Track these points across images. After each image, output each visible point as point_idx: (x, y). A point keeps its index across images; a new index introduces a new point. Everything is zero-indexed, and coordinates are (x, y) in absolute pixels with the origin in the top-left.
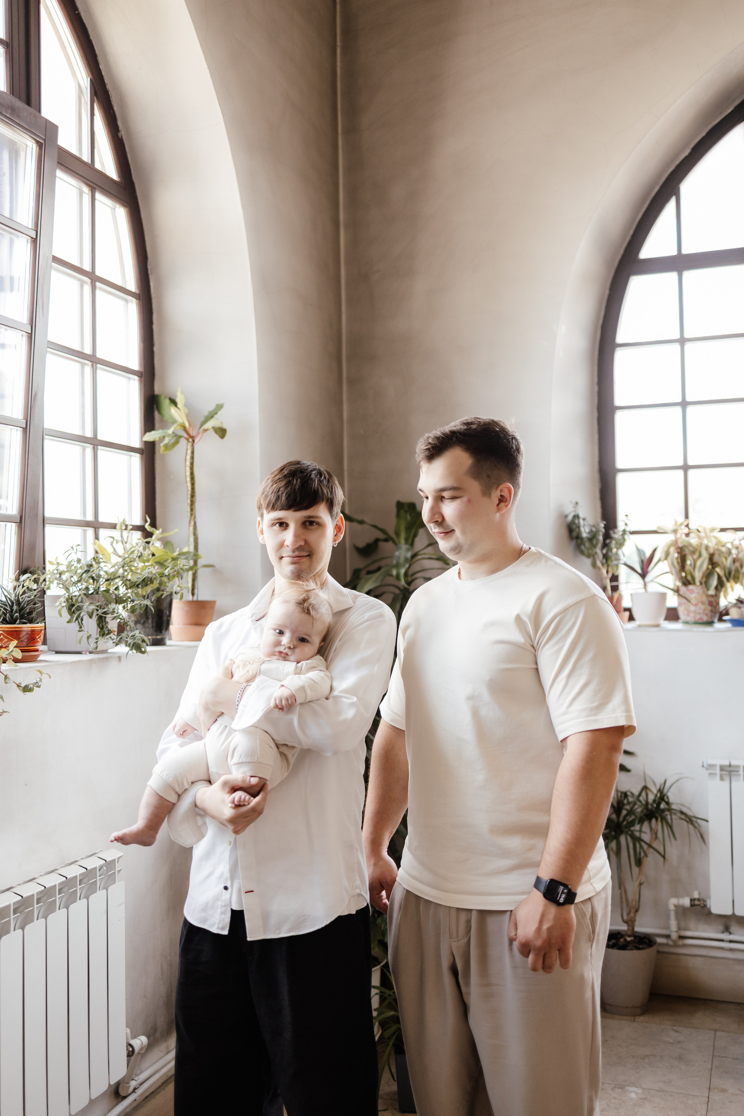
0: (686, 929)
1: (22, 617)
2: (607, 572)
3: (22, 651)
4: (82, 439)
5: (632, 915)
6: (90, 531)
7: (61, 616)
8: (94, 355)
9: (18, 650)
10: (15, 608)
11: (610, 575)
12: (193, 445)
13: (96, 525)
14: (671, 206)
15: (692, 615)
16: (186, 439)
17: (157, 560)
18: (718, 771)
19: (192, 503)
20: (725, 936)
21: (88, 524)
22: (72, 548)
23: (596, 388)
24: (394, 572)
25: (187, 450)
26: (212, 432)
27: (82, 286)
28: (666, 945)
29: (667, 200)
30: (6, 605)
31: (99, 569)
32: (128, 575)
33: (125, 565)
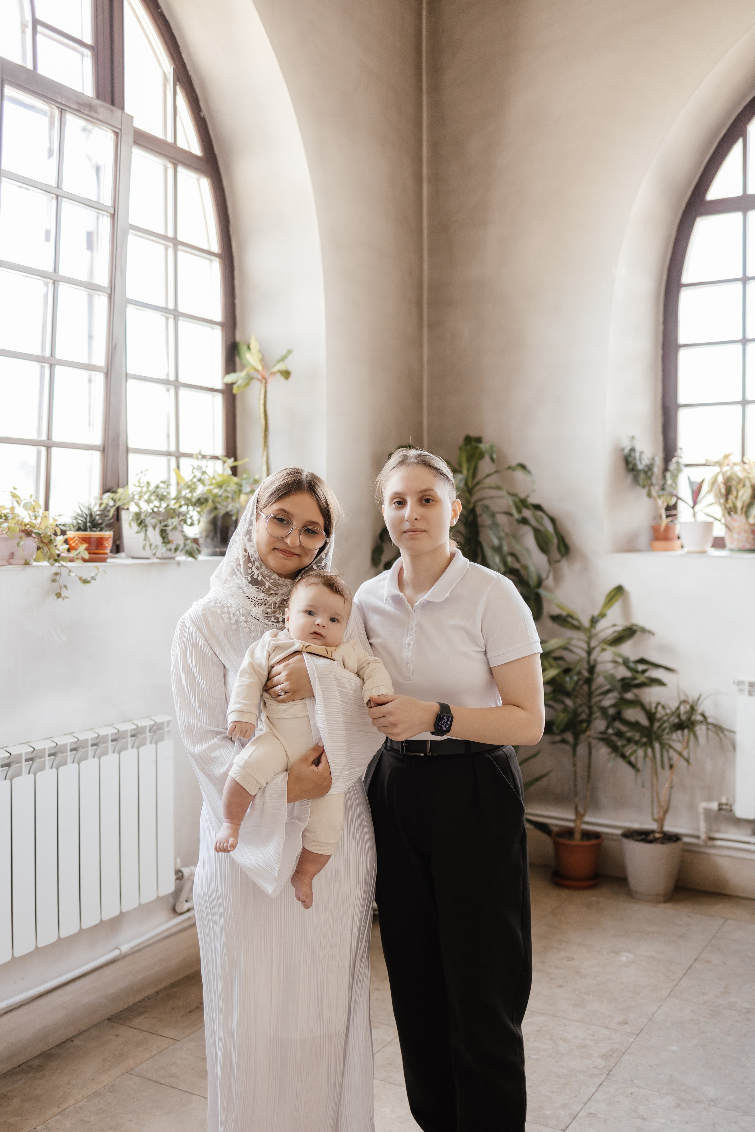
0: (718, 831)
1: (94, 527)
2: (663, 503)
3: (90, 553)
4: (166, 382)
5: (661, 814)
6: (173, 460)
7: (131, 527)
8: (176, 309)
9: (86, 552)
10: (88, 520)
11: (665, 505)
12: (265, 386)
13: (179, 455)
14: (737, 148)
15: (735, 543)
16: (259, 380)
17: (219, 484)
18: (746, 687)
19: (266, 437)
21: (169, 454)
22: (142, 472)
23: (661, 328)
25: (260, 390)
26: (278, 375)
27: (166, 250)
28: (697, 845)
29: (734, 141)
30: (82, 517)
31: (162, 491)
32: (189, 496)
33: (189, 487)
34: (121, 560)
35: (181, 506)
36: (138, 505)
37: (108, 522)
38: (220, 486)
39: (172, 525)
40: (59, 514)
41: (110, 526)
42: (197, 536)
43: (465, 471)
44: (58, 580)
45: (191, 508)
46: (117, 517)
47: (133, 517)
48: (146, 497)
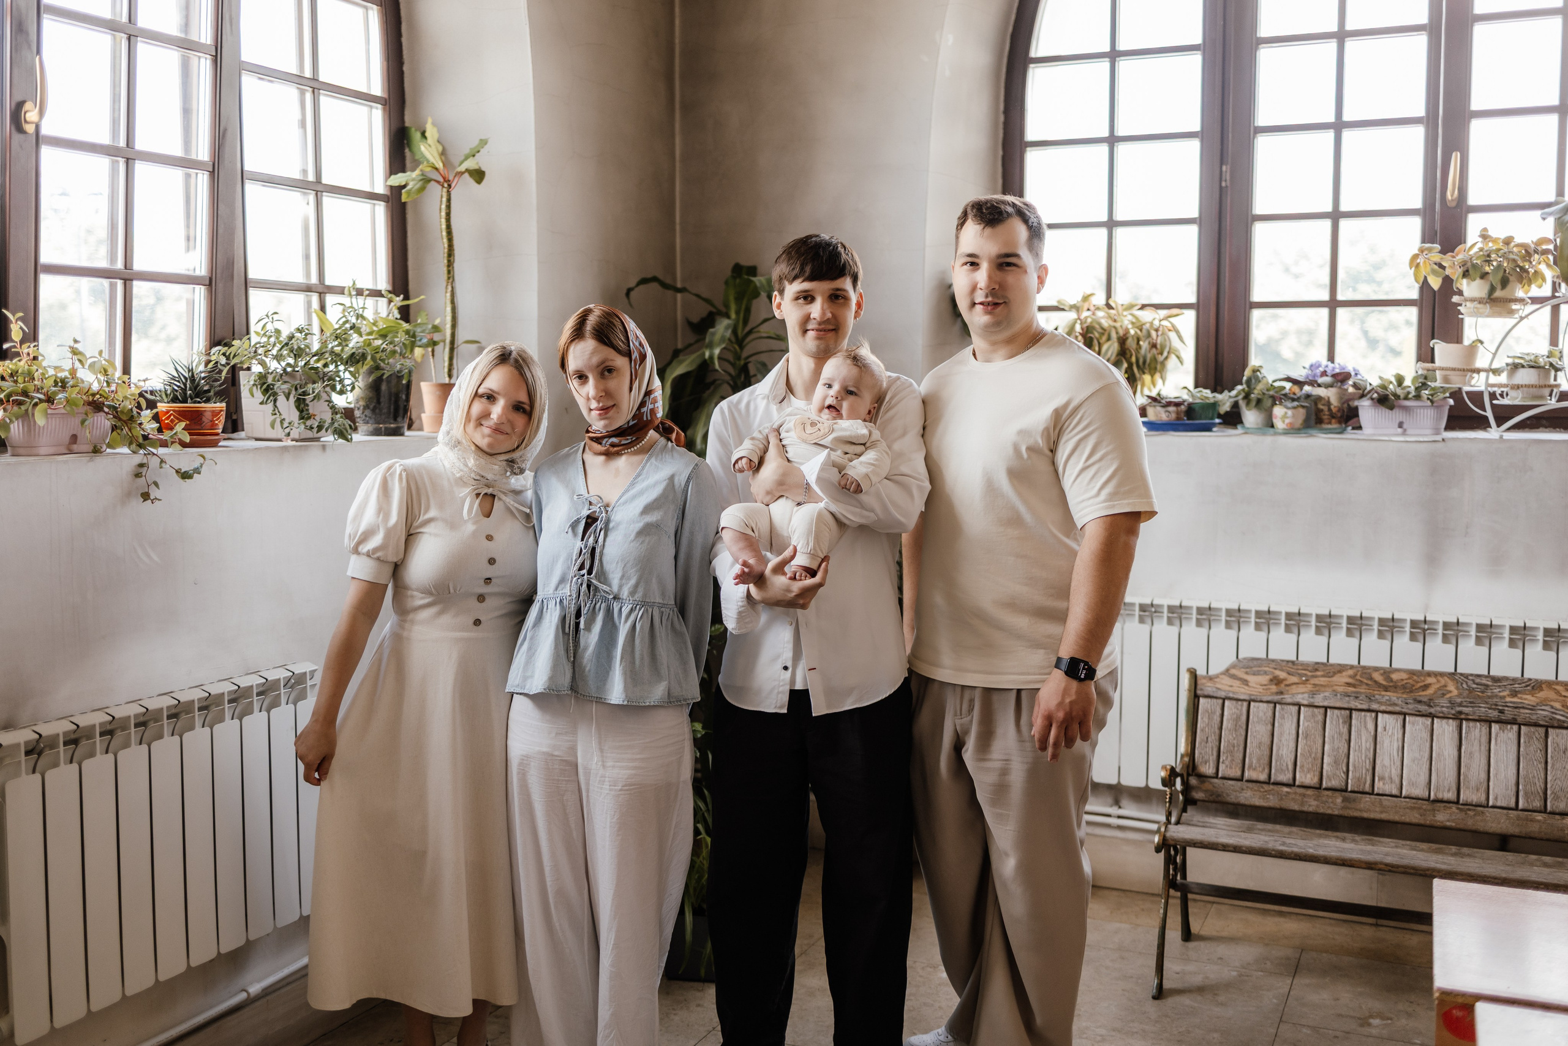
1: (197, 396)
3: (191, 434)
4: (301, 184)
6: (315, 298)
7: (253, 396)
8: (315, 79)
9: (186, 433)
10: (188, 386)
12: (448, 191)
13: (323, 290)
16: (438, 182)
17: (381, 333)
19: (450, 264)
20: (1114, 811)
21: (308, 289)
22: (268, 316)
23: (1002, 118)
24: (707, 354)
25: (442, 197)
26: (466, 175)
30: (178, 381)
31: (299, 341)
32: (338, 349)
33: (337, 337)
34: (238, 443)
35: (326, 365)
36: (262, 363)
37: (218, 389)
38: (383, 336)
39: (313, 392)
40: (144, 378)
41: (221, 395)
42: (352, 406)
43: (733, 316)
44: (144, 474)
45: (342, 368)
46: (233, 379)
47: (255, 381)
48: (274, 352)
